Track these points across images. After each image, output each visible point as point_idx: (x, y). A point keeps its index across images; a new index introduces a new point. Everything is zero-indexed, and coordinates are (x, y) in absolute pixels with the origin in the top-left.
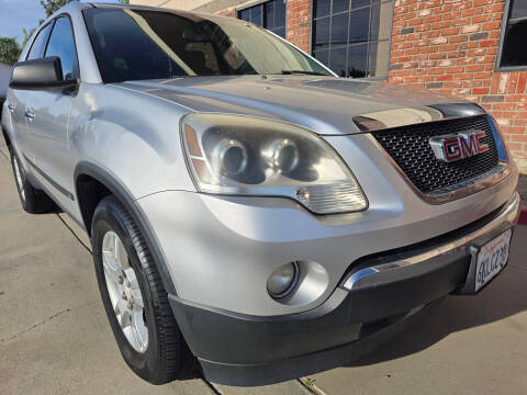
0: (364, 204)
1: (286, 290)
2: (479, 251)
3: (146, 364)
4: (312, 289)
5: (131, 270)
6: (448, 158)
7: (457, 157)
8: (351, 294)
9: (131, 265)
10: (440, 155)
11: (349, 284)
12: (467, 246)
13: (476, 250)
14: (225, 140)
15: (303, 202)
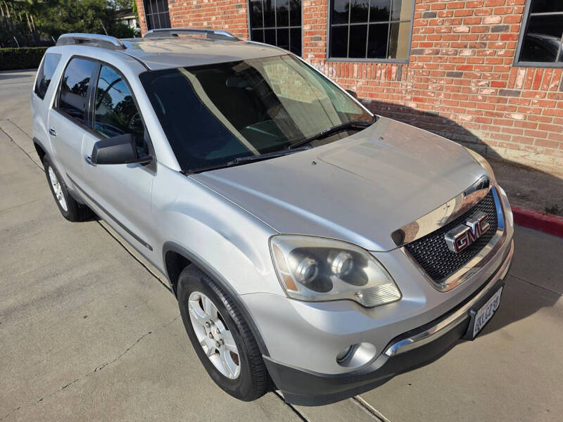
0: (399, 295)
1: (345, 356)
2: (476, 314)
3: (238, 389)
4: (363, 356)
5: (220, 322)
6: (458, 250)
7: (464, 246)
8: (391, 359)
9: (219, 317)
10: (453, 248)
11: (389, 352)
12: (468, 311)
13: (474, 313)
14: (307, 259)
15: (358, 300)
